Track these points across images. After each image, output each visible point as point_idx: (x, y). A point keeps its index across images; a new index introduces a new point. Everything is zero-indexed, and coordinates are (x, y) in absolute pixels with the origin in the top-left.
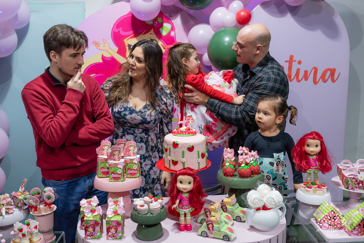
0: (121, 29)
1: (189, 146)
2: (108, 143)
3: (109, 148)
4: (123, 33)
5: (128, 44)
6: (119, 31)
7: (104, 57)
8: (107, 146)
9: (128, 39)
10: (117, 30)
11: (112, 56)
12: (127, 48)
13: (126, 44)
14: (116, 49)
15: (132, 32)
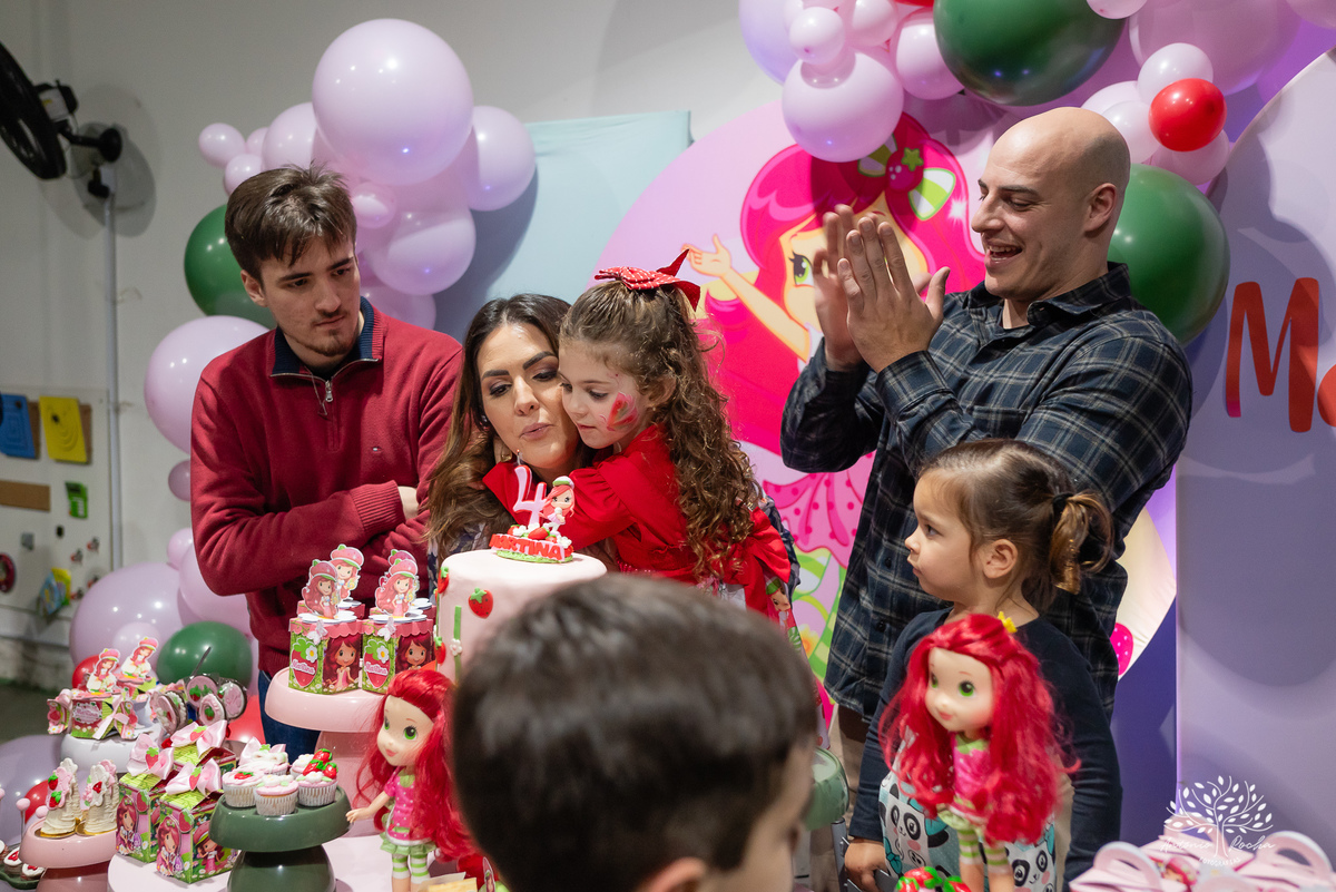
0: (772, 197)
1: (474, 594)
2: (354, 557)
3: (352, 576)
4: (778, 212)
5: (795, 254)
6: (767, 206)
7: (714, 299)
8: (348, 565)
9: (795, 235)
10: (758, 204)
11: (738, 298)
12: (790, 267)
13: (788, 255)
14: (753, 271)
15: (809, 207)
